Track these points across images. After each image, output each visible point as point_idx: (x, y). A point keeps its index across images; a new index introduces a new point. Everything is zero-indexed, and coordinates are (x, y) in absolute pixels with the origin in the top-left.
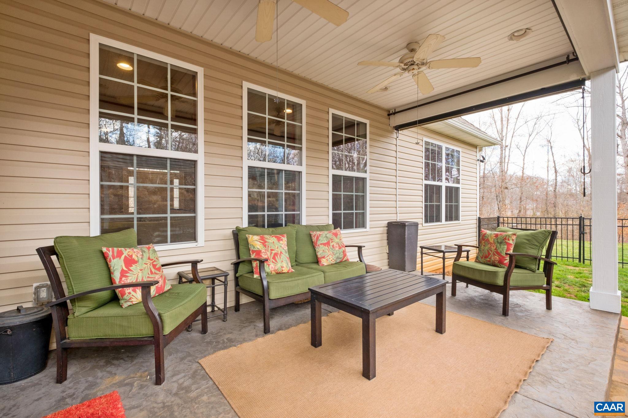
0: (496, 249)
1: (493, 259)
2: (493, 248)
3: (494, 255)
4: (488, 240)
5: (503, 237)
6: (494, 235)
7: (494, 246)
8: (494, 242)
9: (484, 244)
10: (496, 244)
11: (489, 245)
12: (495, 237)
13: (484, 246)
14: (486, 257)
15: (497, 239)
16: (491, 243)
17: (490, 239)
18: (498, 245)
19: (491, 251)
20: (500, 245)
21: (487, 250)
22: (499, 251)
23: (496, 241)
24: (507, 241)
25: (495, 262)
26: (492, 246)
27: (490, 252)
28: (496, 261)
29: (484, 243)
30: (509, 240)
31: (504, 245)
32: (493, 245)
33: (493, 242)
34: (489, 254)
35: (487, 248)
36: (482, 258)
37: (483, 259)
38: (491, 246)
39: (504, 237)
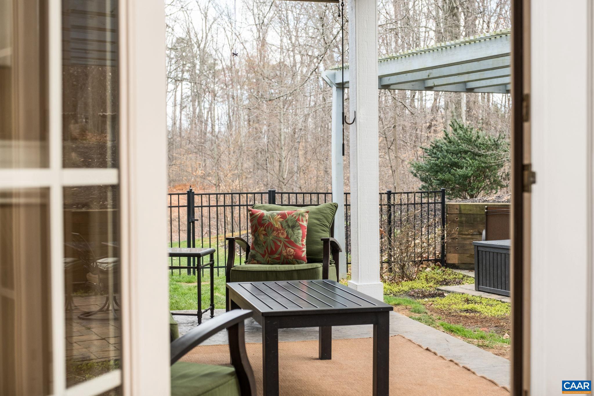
0: (287, 237)
1: (285, 254)
2: (282, 237)
3: (286, 247)
4: (270, 225)
5: (295, 217)
6: (279, 216)
7: (283, 234)
8: (282, 226)
9: (264, 232)
10: (287, 230)
11: (275, 232)
12: (281, 220)
13: (266, 235)
14: (272, 253)
15: (287, 222)
16: (277, 230)
17: (274, 223)
18: (290, 231)
19: (280, 241)
20: (293, 231)
21: (271, 242)
22: (293, 241)
23: (285, 224)
24: (301, 223)
25: (288, 258)
26: (280, 234)
27: (279, 243)
28: (290, 255)
29: (265, 230)
30: (302, 221)
31: (299, 229)
32: (282, 231)
33: (280, 228)
34: (277, 247)
35: (271, 238)
36: (263, 256)
37: (266, 257)
38: (278, 234)
39: (297, 218)
